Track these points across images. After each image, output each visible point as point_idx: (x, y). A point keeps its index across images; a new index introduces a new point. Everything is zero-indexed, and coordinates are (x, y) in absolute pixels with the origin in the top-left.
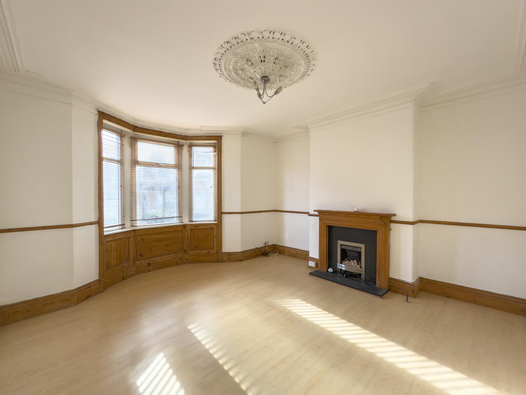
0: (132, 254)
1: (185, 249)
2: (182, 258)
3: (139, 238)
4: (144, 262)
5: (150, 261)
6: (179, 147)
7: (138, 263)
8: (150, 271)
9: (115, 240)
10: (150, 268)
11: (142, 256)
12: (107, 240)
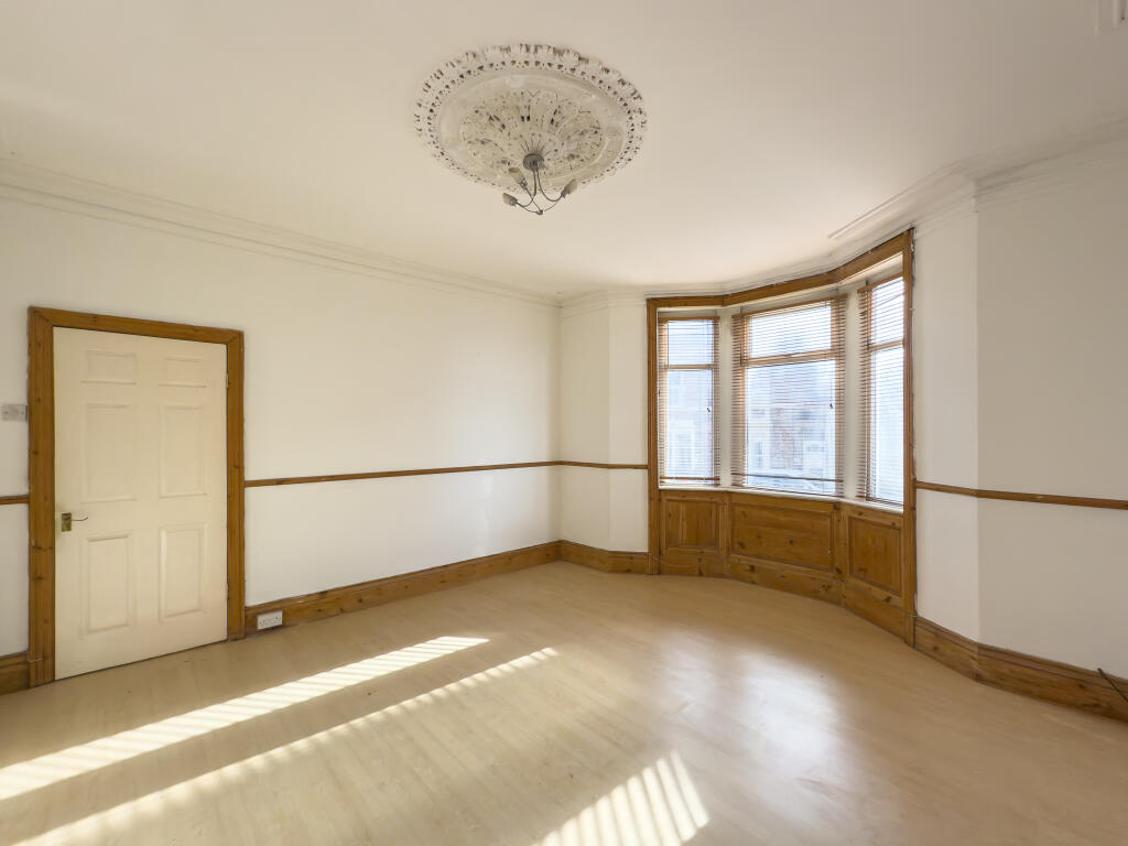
0: (724, 536)
1: (837, 565)
2: (829, 587)
3: (738, 510)
4: (746, 561)
5: (754, 561)
6: (839, 300)
7: (735, 557)
8: (753, 583)
9: (686, 501)
10: (755, 576)
11: (742, 545)
12: (669, 497)
